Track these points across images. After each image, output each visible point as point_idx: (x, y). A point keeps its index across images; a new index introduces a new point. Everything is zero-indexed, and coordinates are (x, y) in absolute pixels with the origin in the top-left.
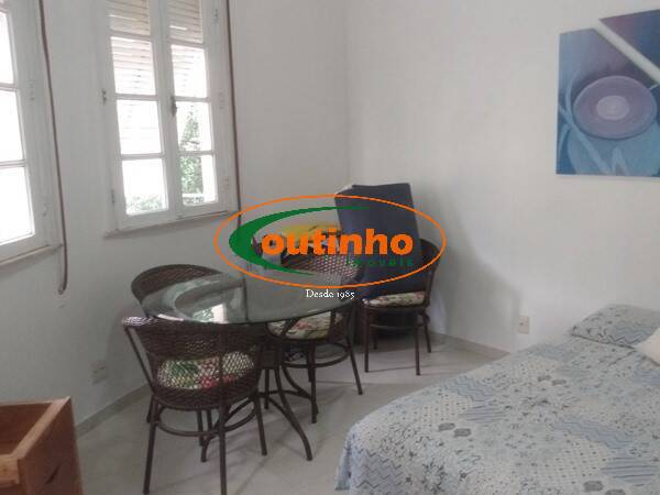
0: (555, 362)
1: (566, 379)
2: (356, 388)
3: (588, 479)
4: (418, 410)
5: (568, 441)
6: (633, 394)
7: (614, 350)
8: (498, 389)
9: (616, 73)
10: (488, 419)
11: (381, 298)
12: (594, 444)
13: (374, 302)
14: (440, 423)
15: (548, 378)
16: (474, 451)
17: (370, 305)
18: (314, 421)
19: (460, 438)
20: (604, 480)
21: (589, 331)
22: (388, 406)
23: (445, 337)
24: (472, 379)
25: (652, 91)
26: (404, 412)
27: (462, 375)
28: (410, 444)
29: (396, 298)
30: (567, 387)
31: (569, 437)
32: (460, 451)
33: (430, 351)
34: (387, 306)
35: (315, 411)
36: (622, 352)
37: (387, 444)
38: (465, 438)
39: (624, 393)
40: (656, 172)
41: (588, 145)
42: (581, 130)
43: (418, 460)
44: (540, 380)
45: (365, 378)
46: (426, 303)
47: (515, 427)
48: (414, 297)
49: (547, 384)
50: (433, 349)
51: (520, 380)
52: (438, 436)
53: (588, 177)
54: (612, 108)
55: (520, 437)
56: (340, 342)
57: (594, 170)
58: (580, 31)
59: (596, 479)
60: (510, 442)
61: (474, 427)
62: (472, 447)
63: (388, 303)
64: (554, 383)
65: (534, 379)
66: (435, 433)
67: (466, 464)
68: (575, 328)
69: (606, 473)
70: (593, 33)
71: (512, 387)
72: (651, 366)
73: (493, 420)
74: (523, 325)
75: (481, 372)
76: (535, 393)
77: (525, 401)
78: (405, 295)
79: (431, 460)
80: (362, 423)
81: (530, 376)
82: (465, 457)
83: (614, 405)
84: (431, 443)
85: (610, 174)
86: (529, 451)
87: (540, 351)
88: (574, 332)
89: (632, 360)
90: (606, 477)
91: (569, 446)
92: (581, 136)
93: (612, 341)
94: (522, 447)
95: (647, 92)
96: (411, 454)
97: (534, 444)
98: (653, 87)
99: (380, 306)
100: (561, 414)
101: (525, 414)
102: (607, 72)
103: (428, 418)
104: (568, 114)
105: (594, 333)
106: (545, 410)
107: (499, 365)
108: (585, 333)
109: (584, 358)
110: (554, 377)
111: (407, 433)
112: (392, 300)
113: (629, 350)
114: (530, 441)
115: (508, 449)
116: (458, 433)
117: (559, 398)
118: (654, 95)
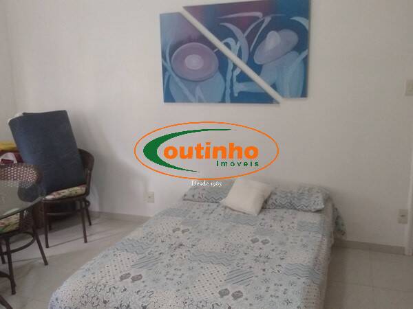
0: (179, 218)
1: (189, 228)
2: (42, 261)
3: (220, 289)
4: (102, 270)
5: (202, 267)
6: (227, 230)
7: (209, 205)
8: (151, 243)
9: (194, 41)
10: (151, 265)
11: (54, 193)
12: (216, 266)
13: (49, 197)
14: (120, 275)
15: (179, 229)
16: (147, 289)
17: (46, 200)
18: (14, 293)
19: (136, 282)
20: (229, 287)
21: (193, 196)
22: (80, 271)
23: (100, 213)
24: (133, 240)
25: (215, 53)
26: (93, 274)
27: (126, 238)
28: (103, 295)
29: (65, 192)
30: (190, 233)
31: (202, 265)
32: (139, 291)
33: (90, 224)
34: (59, 199)
35: (13, 286)
36: (214, 206)
37: (85, 299)
38: (139, 282)
39: (223, 231)
40: (220, 100)
41: (181, 84)
42: (177, 75)
43: (110, 305)
44: (174, 231)
45: (47, 252)
46: (87, 193)
47: (169, 265)
48: (78, 190)
49: (179, 233)
50: (93, 222)
51: (162, 234)
52: (121, 285)
53: (182, 104)
54: (194, 62)
55: (173, 272)
56: (28, 231)
57: (186, 100)
58: (171, 14)
59: (224, 288)
60: (168, 276)
61: (143, 272)
62: (145, 286)
63: (60, 196)
64: (183, 232)
65: (171, 232)
66: (119, 283)
67: (145, 299)
68: (185, 195)
69: (229, 282)
70: (179, 15)
71: (159, 240)
72: (231, 212)
73: (154, 265)
74: (151, 198)
75: (137, 234)
76: (174, 240)
77: (170, 248)
78: (71, 189)
79: (119, 303)
80: (62, 288)
81: (168, 231)
82: (143, 295)
83: (219, 239)
84: (118, 291)
85: (195, 102)
86: (181, 280)
87: (168, 213)
88: (185, 198)
89: (220, 210)
90: (229, 285)
91: (203, 270)
92: (177, 79)
93: (207, 200)
94: (176, 279)
95: (213, 53)
96: (105, 302)
97: (183, 274)
98: (215, 51)
99: (53, 200)
100: (192, 251)
101: (172, 256)
102: (190, 40)
103: (111, 273)
104: (168, 66)
105: (196, 197)
106: (182, 251)
107: (147, 226)
108: (191, 198)
109: (194, 213)
110: (182, 228)
111: (98, 288)
112: (63, 194)
113: (217, 204)
114: (179, 273)
115: (168, 282)
116: (134, 279)
117: (188, 241)
118: (217, 55)
